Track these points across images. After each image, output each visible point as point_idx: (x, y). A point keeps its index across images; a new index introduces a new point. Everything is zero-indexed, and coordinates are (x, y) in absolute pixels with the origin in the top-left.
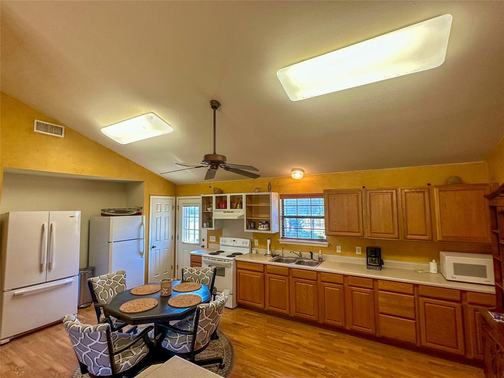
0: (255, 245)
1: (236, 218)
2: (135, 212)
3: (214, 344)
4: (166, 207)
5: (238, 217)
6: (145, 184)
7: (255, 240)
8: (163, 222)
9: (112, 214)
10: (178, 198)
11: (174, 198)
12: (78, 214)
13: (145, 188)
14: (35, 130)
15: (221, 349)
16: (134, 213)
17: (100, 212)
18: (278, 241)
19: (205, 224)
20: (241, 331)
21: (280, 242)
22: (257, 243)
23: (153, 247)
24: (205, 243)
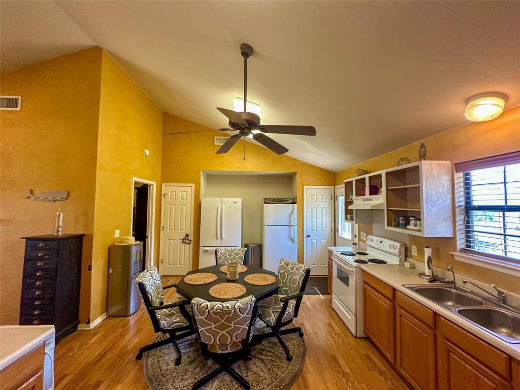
0: (413, 254)
1: (369, 208)
2: (290, 202)
3: (279, 363)
4: (322, 197)
5: (371, 207)
6: (298, 175)
7: (413, 246)
8: (319, 212)
9: (270, 202)
10: (336, 187)
11: (332, 187)
12: (239, 200)
13: (298, 179)
14: (215, 144)
15: (277, 375)
16: (288, 202)
17: (263, 200)
18: (453, 255)
19: (348, 216)
20: (328, 374)
21: (456, 258)
22: (416, 251)
23: (309, 236)
24: (356, 240)
